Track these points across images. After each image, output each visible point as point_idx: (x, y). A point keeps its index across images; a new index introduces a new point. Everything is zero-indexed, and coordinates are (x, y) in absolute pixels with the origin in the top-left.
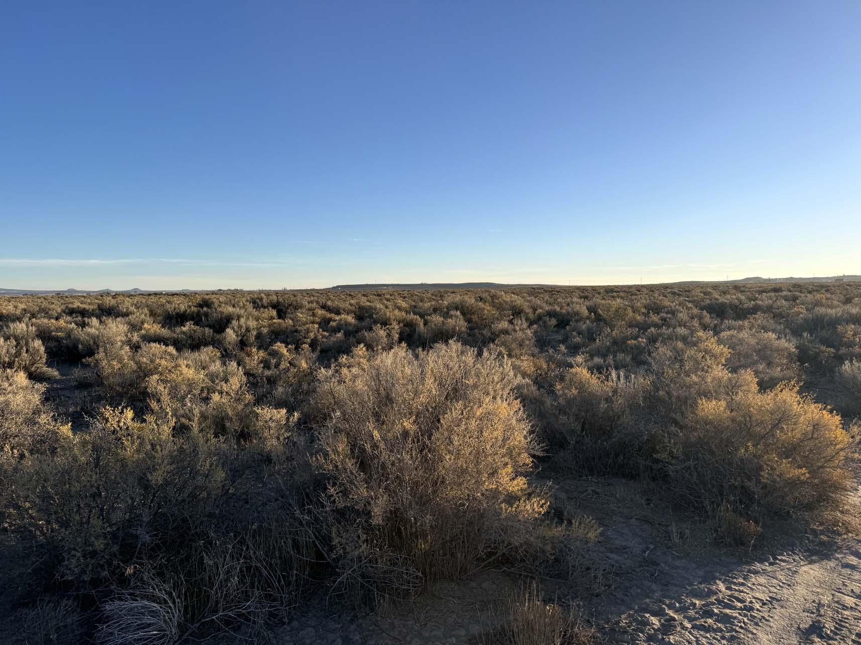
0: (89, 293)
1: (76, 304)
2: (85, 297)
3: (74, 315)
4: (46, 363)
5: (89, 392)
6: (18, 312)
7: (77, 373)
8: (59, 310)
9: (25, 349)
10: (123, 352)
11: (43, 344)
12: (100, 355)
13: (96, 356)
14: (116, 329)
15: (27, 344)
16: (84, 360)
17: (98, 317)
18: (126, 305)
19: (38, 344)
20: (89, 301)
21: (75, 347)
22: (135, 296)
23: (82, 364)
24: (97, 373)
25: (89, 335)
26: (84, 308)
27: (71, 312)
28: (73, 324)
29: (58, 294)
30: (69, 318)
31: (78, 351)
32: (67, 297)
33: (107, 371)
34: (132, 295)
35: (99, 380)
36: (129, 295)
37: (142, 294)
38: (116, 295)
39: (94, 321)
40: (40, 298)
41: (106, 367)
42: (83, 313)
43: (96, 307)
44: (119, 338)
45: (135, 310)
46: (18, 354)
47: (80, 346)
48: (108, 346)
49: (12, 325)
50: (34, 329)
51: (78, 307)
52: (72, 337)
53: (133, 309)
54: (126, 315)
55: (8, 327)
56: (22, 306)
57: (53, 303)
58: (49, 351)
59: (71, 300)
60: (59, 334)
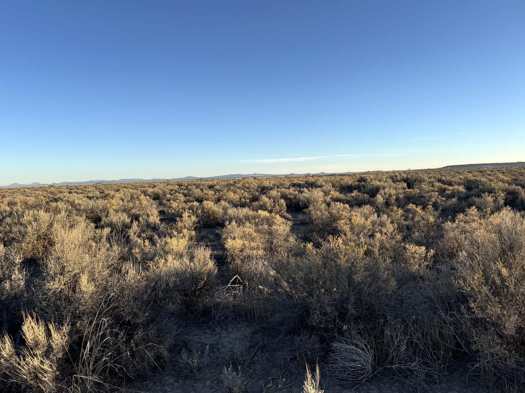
0: (299, 175)
1: (296, 182)
2: (298, 178)
3: (296, 187)
4: (286, 211)
5: (307, 227)
6: (271, 185)
7: (301, 217)
8: (288, 184)
9: (277, 204)
10: (322, 207)
11: (285, 202)
12: (311, 208)
13: (310, 208)
14: (317, 194)
15: (278, 201)
16: (304, 210)
17: (307, 188)
18: (320, 181)
19: (282, 201)
20: (301, 179)
21: (299, 204)
22: (322, 176)
23: (303, 211)
24: (309, 217)
25: (304, 197)
26: (300, 183)
27: (294, 185)
28: (297, 191)
29: (286, 176)
30: (294, 189)
31: (300, 205)
32: (290, 178)
33: (314, 217)
34: (321, 176)
35: (311, 221)
36: (320, 176)
37: (326, 175)
38: (313, 176)
39: (305, 190)
40: (278, 178)
41: (314, 214)
42: (299, 186)
43: (304, 182)
44: (320, 199)
45: (325, 184)
46: (274, 206)
47: (301, 203)
48: (315, 203)
49: (271, 192)
50: (279, 194)
51: (297, 183)
52: (297, 198)
53: (324, 183)
54: (321, 186)
55: (269, 193)
56: (272, 182)
57: (285, 181)
58: (287, 205)
59: (292, 179)
60: (291, 196)
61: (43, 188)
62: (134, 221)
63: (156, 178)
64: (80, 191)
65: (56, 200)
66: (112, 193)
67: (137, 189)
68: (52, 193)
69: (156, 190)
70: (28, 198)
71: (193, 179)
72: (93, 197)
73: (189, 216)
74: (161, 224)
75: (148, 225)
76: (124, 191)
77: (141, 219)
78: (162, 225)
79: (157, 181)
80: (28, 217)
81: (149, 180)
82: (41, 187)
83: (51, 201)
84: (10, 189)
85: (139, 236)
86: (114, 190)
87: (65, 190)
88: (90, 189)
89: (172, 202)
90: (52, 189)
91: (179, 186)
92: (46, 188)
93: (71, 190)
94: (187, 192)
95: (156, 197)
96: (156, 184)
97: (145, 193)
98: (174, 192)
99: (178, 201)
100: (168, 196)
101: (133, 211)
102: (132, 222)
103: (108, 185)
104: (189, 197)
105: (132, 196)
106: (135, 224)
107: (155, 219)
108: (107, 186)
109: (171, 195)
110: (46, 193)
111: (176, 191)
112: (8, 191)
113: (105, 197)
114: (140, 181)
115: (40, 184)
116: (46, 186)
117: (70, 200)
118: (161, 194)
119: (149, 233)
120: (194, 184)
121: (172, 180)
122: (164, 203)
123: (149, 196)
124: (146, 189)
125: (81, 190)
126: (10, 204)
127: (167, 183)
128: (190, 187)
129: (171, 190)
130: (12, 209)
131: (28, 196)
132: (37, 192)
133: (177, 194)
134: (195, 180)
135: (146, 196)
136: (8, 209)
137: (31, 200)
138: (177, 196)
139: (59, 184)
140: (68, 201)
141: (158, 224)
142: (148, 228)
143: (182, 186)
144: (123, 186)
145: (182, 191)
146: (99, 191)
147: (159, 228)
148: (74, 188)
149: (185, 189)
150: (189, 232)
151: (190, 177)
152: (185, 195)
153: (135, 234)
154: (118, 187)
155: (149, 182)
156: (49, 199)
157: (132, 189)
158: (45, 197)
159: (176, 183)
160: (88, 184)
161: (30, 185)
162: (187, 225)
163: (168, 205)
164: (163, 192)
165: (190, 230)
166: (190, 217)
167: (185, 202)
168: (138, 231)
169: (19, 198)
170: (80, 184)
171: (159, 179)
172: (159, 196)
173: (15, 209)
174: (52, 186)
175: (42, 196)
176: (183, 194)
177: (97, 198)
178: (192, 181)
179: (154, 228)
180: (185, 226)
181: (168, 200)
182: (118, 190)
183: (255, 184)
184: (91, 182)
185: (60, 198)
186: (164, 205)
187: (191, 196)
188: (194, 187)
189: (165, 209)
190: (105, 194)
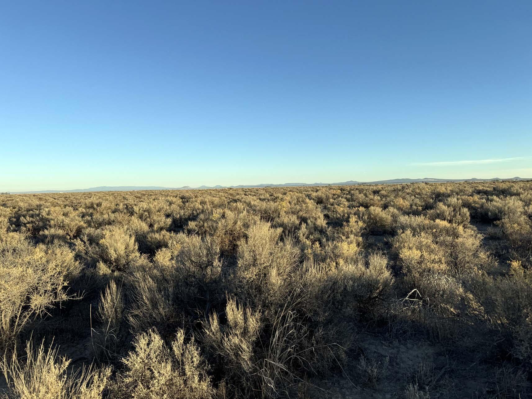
0: (484, 180)
1: (481, 188)
2: (483, 183)
3: (481, 194)
4: (470, 222)
5: (499, 243)
6: (449, 192)
7: (490, 230)
8: (471, 191)
9: (458, 213)
10: (522, 219)
11: (469, 210)
12: (506, 220)
13: (503, 220)
14: (513, 203)
15: (460, 209)
16: (495, 222)
17: (498, 196)
18: (516, 188)
19: (465, 210)
20: (487, 185)
21: (487, 214)
22: (517, 182)
23: (493, 224)
24: (503, 231)
25: (495, 206)
26: (487, 190)
27: (479, 192)
28: (484, 200)
29: (466, 181)
30: (479, 196)
31: (488, 216)
32: (472, 183)
33: (510, 231)
34: (514, 182)
35: (505, 236)
37: (522, 181)
38: (504, 181)
39: (495, 197)
40: (456, 184)
41: (509, 228)
42: (486, 193)
43: (492, 189)
44: (519, 210)
45: (523, 192)
46: (455, 216)
47: (490, 213)
48: (511, 214)
49: (449, 199)
50: (460, 201)
51: (483, 189)
52: (484, 207)
53: (521, 191)
54: (518, 194)
55: (447, 200)
56: (449, 188)
57: (465, 187)
58: (471, 215)
59: (475, 185)
60: (476, 205)
61: (224, 190)
62: (303, 223)
63: (318, 183)
64: (253, 194)
65: (235, 201)
66: (281, 196)
67: (302, 193)
68: (231, 195)
69: (319, 193)
70: (214, 198)
71: (355, 183)
72: (264, 200)
73: (356, 222)
74: (328, 227)
75: (316, 228)
76: (290, 194)
77: (309, 221)
78: (329, 229)
79: (319, 186)
80: (216, 215)
81: (311, 185)
82: (222, 189)
83: (231, 202)
84: (200, 191)
85: (307, 238)
86: (281, 194)
87: (242, 193)
88: (261, 192)
89: (336, 206)
90: (231, 191)
91: (341, 191)
92: (227, 190)
93: (246, 192)
94: (350, 197)
95: (319, 201)
96: (318, 188)
97: (309, 196)
98: (336, 196)
99: (342, 205)
100: (331, 200)
101: (301, 213)
102: (300, 224)
103: (276, 188)
104: (353, 202)
105: (298, 199)
106: (304, 226)
107: (322, 222)
108: (274, 189)
109: (334, 199)
110: (226, 195)
111: (339, 196)
112: (198, 192)
113: (275, 199)
114: (304, 185)
115: (221, 187)
116: (226, 189)
117: (247, 201)
118: (324, 198)
119: (317, 235)
120: (357, 189)
121: (334, 184)
122: (329, 208)
123: (314, 199)
124: (310, 193)
125: (254, 192)
126: (203, 203)
127: (330, 187)
128: (353, 192)
129: (334, 195)
130: (203, 207)
131: (214, 197)
132: (220, 194)
133: (340, 198)
134: (357, 185)
135: (310, 199)
136: (200, 207)
137: (216, 200)
138: (341, 201)
139: (236, 187)
140: (245, 202)
141: (325, 227)
142: (315, 230)
143: (344, 190)
144: (289, 189)
145: (345, 196)
146: (269, 194)
147: (326, 231)
148: (248, 190)
149: (347, 194)
150: (356, 237)
151: (351, 181)
152: (348, 200)
153: (304, 235)
154: (285, 190)
155: (311, 186)
156: (229, 199)
157: (297, 193)
158: (226, 198)
159: (338, 188)
160: (259, 188)
161: (214, 187)
162: (353, 230)
163: (332, 209)
164: (326, 197)
165: (356, 236)
166: (358, 223)
167: (349, 207)
168: (307, 233)
169: (208, 199)
170: (253, 188)
171: (321, 183)
172: (322, 200)
173: (205, 207)
174: (230, 189)
175: (224, 197)
176: (346, 198)
177: (268, 200)
178: (354, 186)
179: (322, 231)
180: (352, 231)
181: (332, 205)
182: (285, 194)
183: (427, 190)
184: (261, 186)
185: (238, 200)
186: (329, 209)
187: (355, 201)
188: (357, 191)
189: (329, 213)
190: (274, 197)
